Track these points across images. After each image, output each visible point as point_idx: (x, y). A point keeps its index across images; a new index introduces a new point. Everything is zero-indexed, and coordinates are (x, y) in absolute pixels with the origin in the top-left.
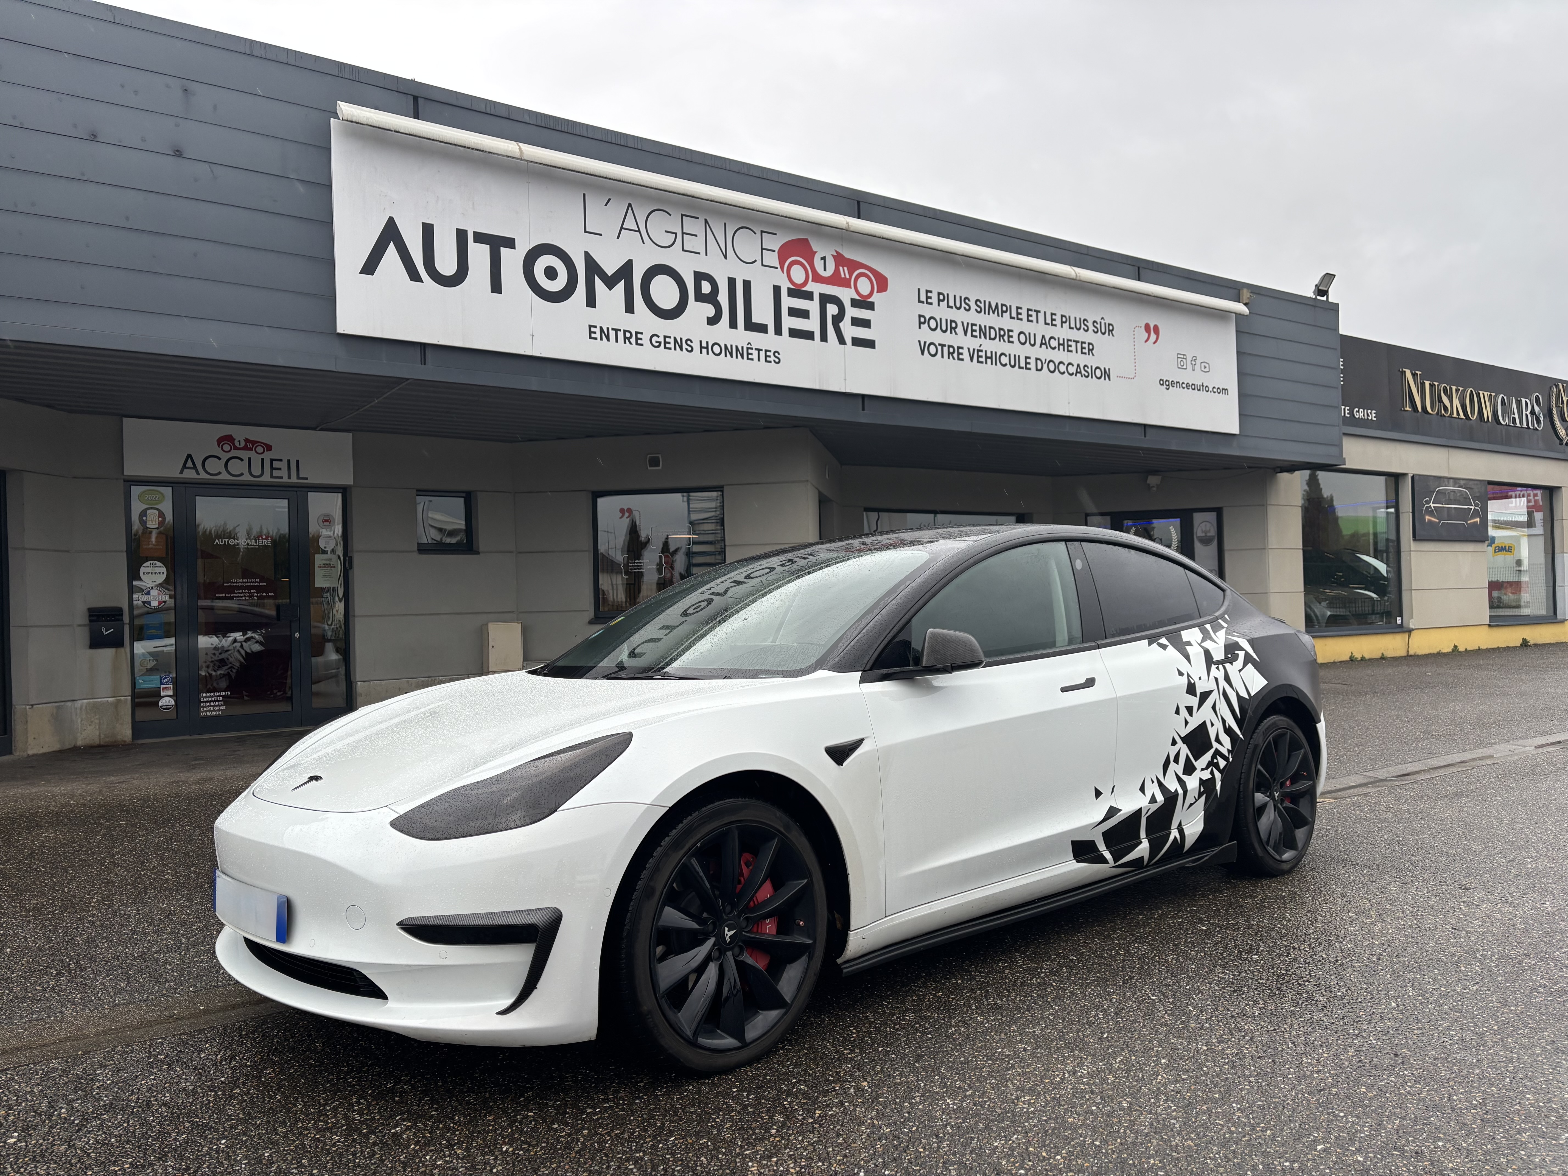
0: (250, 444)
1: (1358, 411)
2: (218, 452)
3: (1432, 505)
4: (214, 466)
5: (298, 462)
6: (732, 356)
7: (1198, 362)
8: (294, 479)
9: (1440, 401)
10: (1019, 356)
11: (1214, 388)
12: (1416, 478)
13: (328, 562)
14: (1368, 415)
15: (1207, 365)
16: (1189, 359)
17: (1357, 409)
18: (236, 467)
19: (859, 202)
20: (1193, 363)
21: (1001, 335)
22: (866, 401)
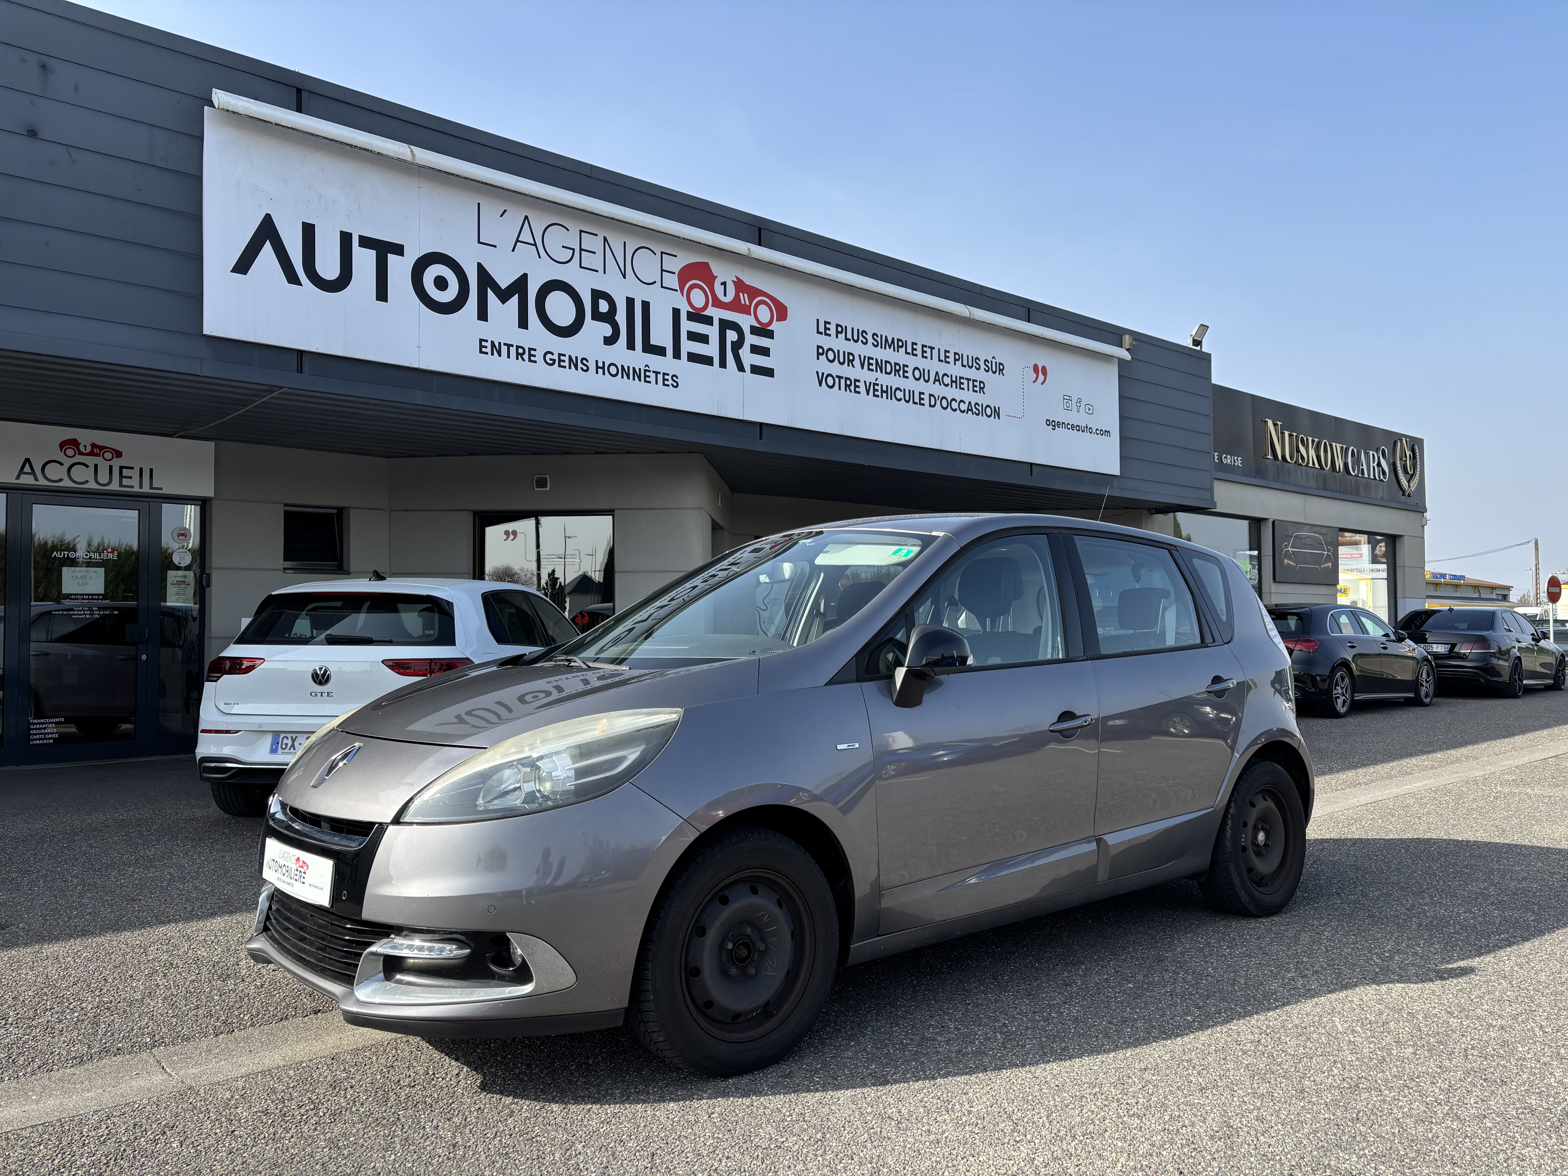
0: (97, 450)
1: (1226, 458)
2: (61, 457)
3: (1290, 549)
4: (54, 472)
5: (151, 470)
6: (628, 377)
7: (1083, 404)
8: (146, 489)
9: (1298, 451)
10: (913, 391)
11: (1097, 429)
12: (1276, 523)
13: (182, 579)
14: (1235, 462)
15: (1091, 408)
16: (1074, 400)
17: (1225, 455)
18: (79, 474)
19: (760, 229)
20: (1078, 404)
21: (896, 369)
22: (764, 430)
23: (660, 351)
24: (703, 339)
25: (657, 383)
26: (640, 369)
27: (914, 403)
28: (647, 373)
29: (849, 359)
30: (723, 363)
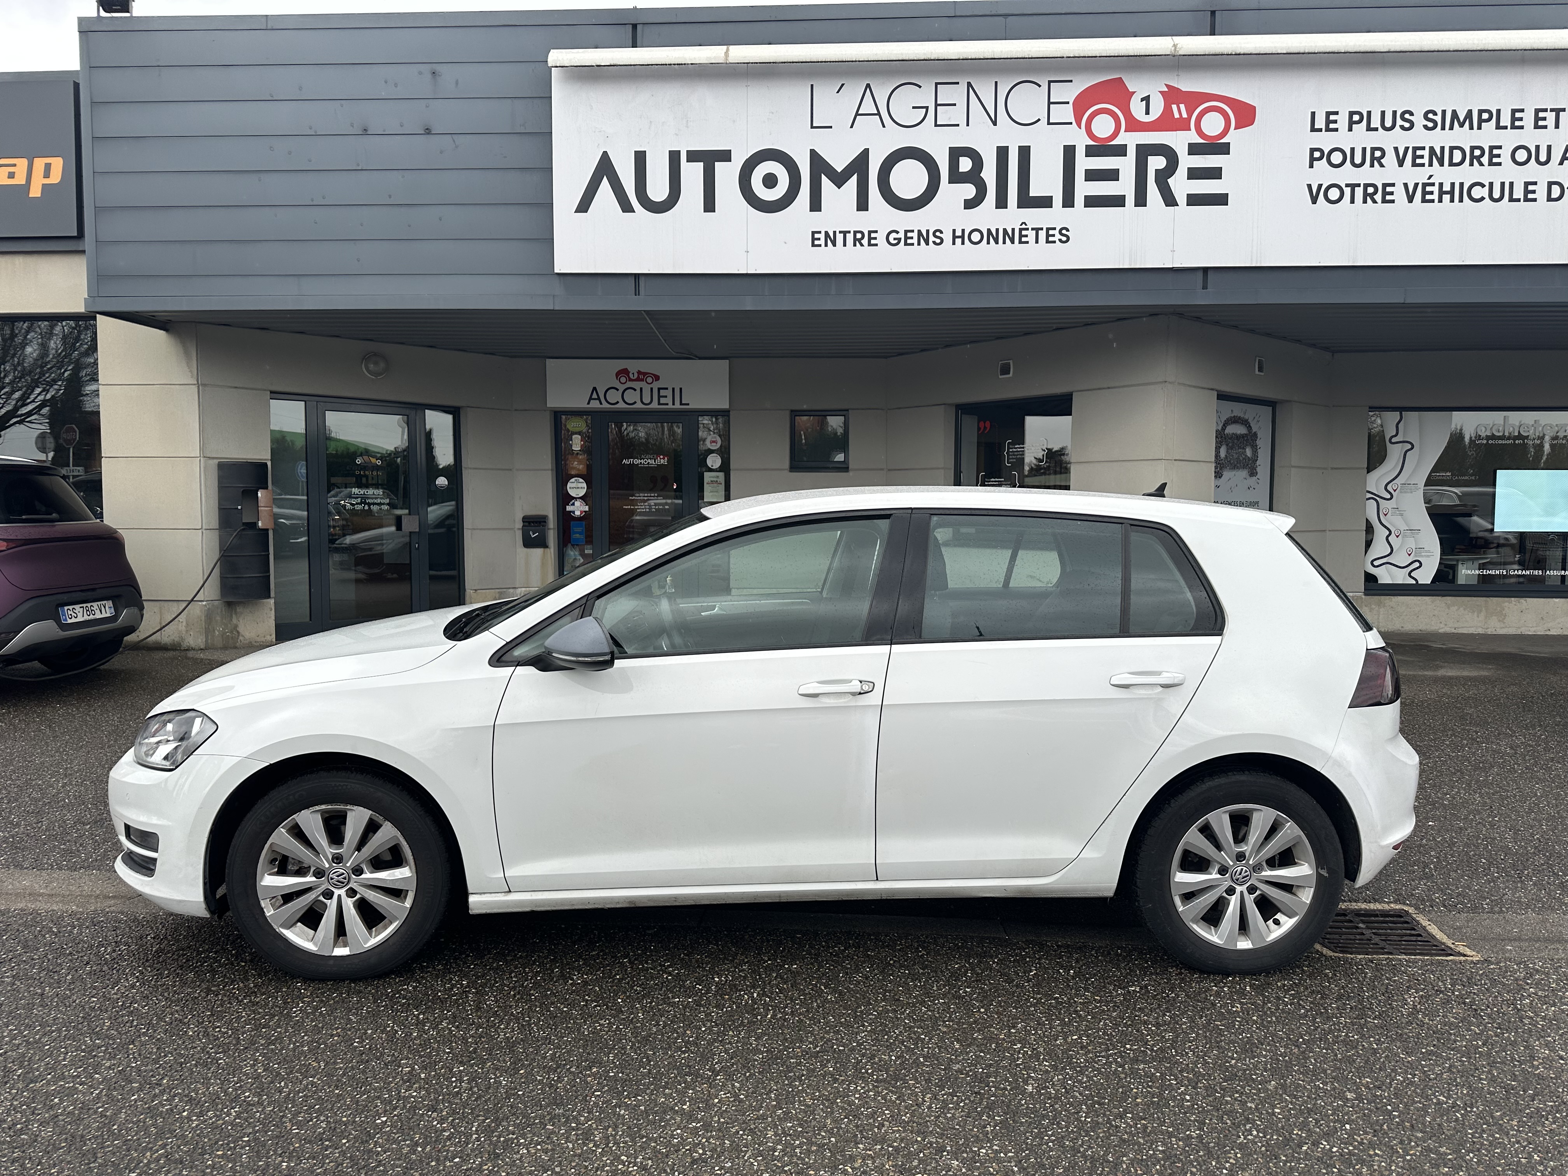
0: (642, 376)
2: (616, 384)
4: (613, 396)
5: (681, 389)
6: (997, 243)
8: (677, 406)
10: (1511, 184)
13: (715, 479)
19: (1214, 12)
21: (1475, 156)
22: (1210, 275)
23: (1045, 202)
24: (1112, 175)
25: (1037, 242)
26: (1013, 230)
28: (1024, 233)
29: (1376, 157)
30: (1141, 200)
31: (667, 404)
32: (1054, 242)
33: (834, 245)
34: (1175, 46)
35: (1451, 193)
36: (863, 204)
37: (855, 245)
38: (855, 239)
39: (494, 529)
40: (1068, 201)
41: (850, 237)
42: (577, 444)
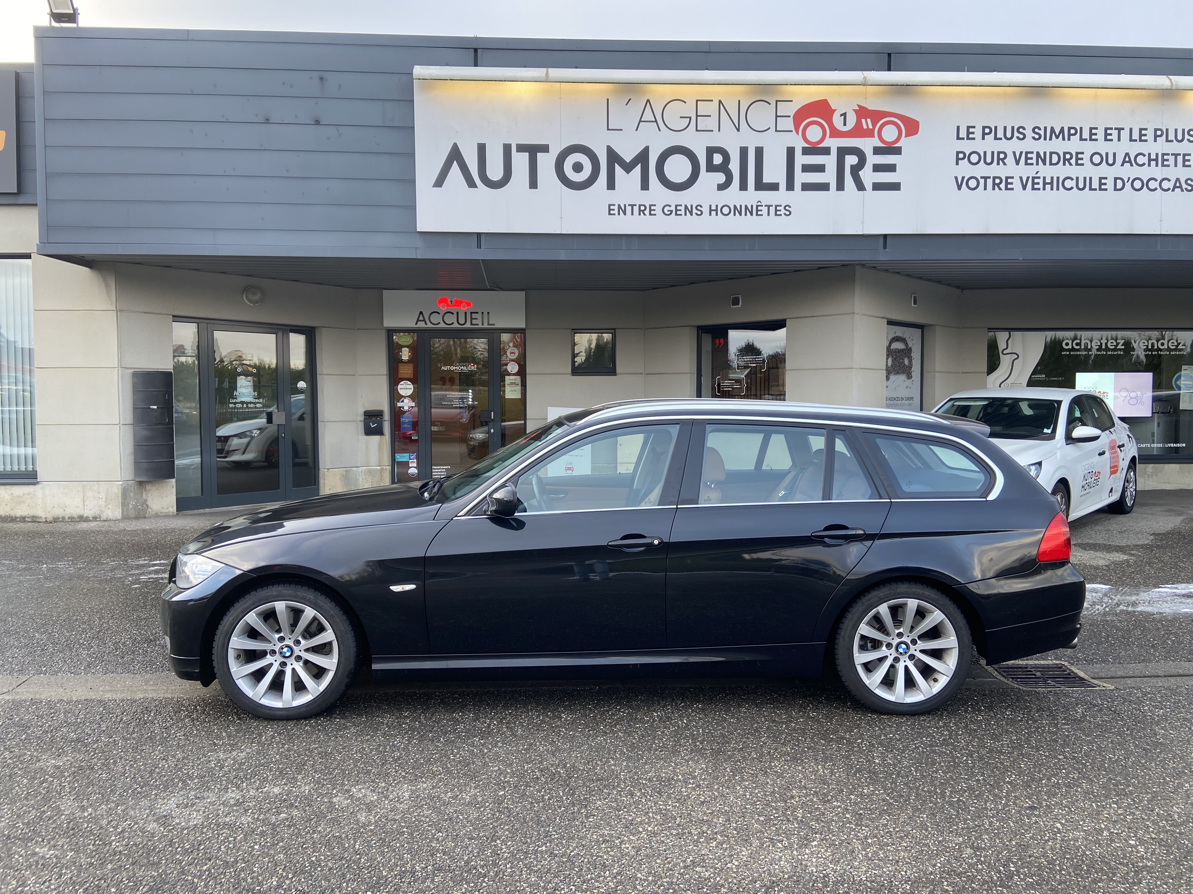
4: (436, 319)
5: (488, 313)
6: (740, 214)
8: (486, 326)
10: (1091, 178)
13: (514, 382)
18: (450, 319)
19: (889, 54)
21: (1066, 159)
22: (889, 240)
23: (774, 187)
24: (820, 168)
25: (769, 215)
26: (752, 206)
27: (1091, 189)
28: (759, 208)
29: (1001, 158)
30: (840, 186)
31: (478, 325)
32: (781, 215)
33: (625, 213)
34: (865, 78)
35: (1051, 183)
36: (645, 185)
37: (640, 214)
38: (640, 210)
39: (342, 421)
40: (790, 186)
41: (636, 209)
42: (405, 354)
